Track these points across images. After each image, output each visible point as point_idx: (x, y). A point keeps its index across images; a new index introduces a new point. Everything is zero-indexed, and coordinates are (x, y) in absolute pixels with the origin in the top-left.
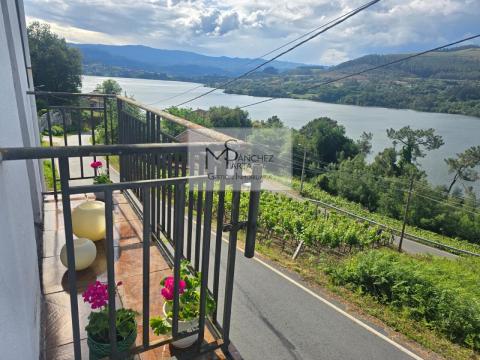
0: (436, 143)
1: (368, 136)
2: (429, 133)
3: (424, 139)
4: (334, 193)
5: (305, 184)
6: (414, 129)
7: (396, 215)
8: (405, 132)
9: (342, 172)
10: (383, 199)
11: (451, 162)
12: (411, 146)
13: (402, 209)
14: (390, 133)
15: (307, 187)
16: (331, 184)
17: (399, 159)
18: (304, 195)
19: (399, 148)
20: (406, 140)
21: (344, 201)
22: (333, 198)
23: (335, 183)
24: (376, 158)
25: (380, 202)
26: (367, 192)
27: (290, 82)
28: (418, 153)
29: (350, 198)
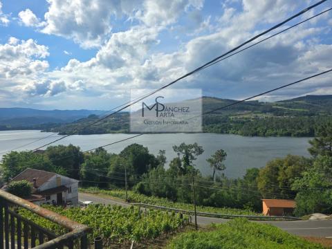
0: (200, 151)
1: (163, 152)
2: (195, 146)
3: (194, 149)
4: (149, 194)
5: (129, 192)
6: (187, 144)
7: (189, 201)
8: (183, 146)
9: (151, 178)
10: (180, 191)
11: (210, 160)
12: (187, 154)
13: (192, 195)
14: (175, 148)
15: (130, 194)
16: (146, 189)
17: (183, 163)
18: (129, 201)
19: (182, 157)
20: (184, 151)
21: (156, 199)
22: (149, 198)
23: (148, 187)
24: (170, 165)
25: (179, 194)
26: (169, 189)
27: (108, 123)
28: (193, 158)
29: (160, 195)
